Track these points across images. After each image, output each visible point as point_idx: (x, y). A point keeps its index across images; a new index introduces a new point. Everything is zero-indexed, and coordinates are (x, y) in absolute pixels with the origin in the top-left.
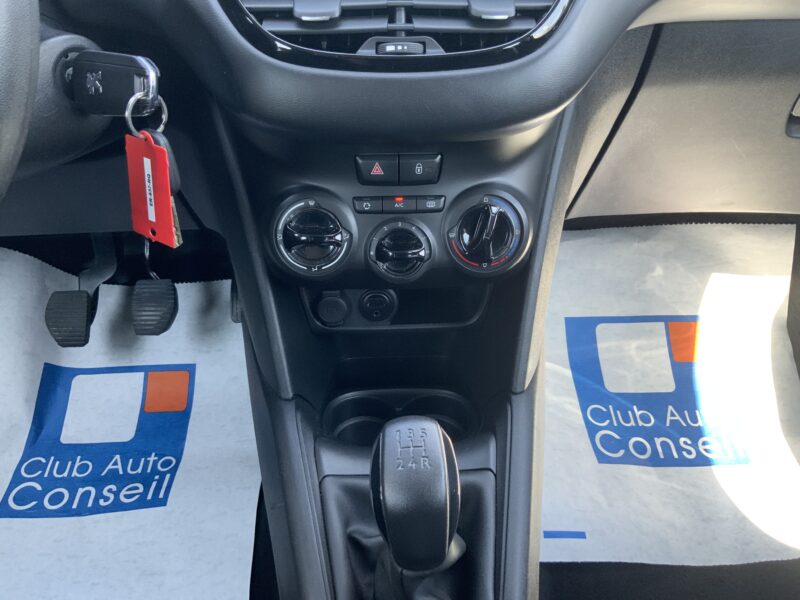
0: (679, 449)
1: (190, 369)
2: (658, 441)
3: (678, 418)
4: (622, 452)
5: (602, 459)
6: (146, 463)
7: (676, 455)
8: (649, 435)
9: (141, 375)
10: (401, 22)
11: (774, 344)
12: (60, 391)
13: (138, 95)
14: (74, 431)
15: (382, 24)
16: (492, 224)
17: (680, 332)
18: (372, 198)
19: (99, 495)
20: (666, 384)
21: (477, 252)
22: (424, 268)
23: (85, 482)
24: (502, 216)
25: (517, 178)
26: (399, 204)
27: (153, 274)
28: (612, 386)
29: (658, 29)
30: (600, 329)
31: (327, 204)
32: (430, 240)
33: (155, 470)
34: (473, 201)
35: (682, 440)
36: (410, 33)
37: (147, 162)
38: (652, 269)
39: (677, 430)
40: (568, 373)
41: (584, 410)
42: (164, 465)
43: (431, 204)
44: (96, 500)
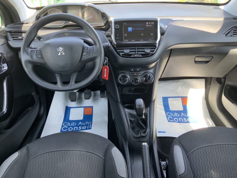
0: (184, 120)
1: (92, 107)
2: (180, 119)
3: (183, 115)
4: (173, 120)
5: (169, 121)
6: (86, 123)
7: (183, 121)
8: (178, 118)
9: (83, 108)
10: (136, 53)
11: (203, 102)
12: (68, 111)
13: (106, 62)
14: (71, 118)
15: (134, 53)
16: (148, 77)
17: (184, 100)
18: (131, 74)
19: (78, 128)
20: (181, 109)
21: (146, 81)
22: (139, 83)
23: (75, 126)
24: (149, 76)
25: (151, 71)
26: (135, 74)
27: (87, 89)
28: (171, 109)
29: (171, 49)
30: (169, 99)
31: (125, 74)
32: (139, 79)
33: (88, 124)
34: (145, 74)
35: (184, 119)
36: (137, 54)
37: (106, 70)
38: (179, 88)
39: (183, 117)
40: (163, 107)
41: (166, 113)
42: (89, 123)
43: (140, 74)
44: (78, 129)
